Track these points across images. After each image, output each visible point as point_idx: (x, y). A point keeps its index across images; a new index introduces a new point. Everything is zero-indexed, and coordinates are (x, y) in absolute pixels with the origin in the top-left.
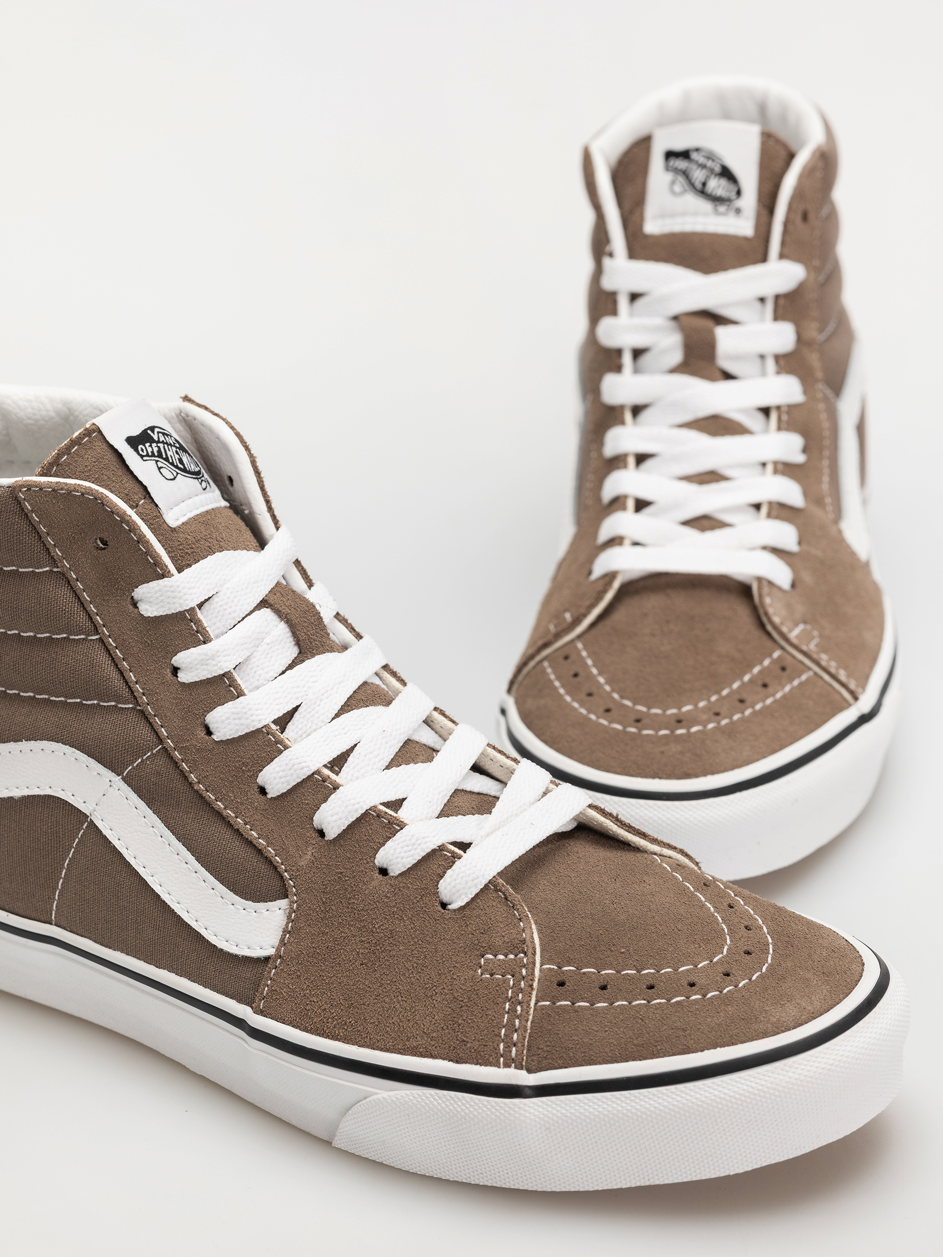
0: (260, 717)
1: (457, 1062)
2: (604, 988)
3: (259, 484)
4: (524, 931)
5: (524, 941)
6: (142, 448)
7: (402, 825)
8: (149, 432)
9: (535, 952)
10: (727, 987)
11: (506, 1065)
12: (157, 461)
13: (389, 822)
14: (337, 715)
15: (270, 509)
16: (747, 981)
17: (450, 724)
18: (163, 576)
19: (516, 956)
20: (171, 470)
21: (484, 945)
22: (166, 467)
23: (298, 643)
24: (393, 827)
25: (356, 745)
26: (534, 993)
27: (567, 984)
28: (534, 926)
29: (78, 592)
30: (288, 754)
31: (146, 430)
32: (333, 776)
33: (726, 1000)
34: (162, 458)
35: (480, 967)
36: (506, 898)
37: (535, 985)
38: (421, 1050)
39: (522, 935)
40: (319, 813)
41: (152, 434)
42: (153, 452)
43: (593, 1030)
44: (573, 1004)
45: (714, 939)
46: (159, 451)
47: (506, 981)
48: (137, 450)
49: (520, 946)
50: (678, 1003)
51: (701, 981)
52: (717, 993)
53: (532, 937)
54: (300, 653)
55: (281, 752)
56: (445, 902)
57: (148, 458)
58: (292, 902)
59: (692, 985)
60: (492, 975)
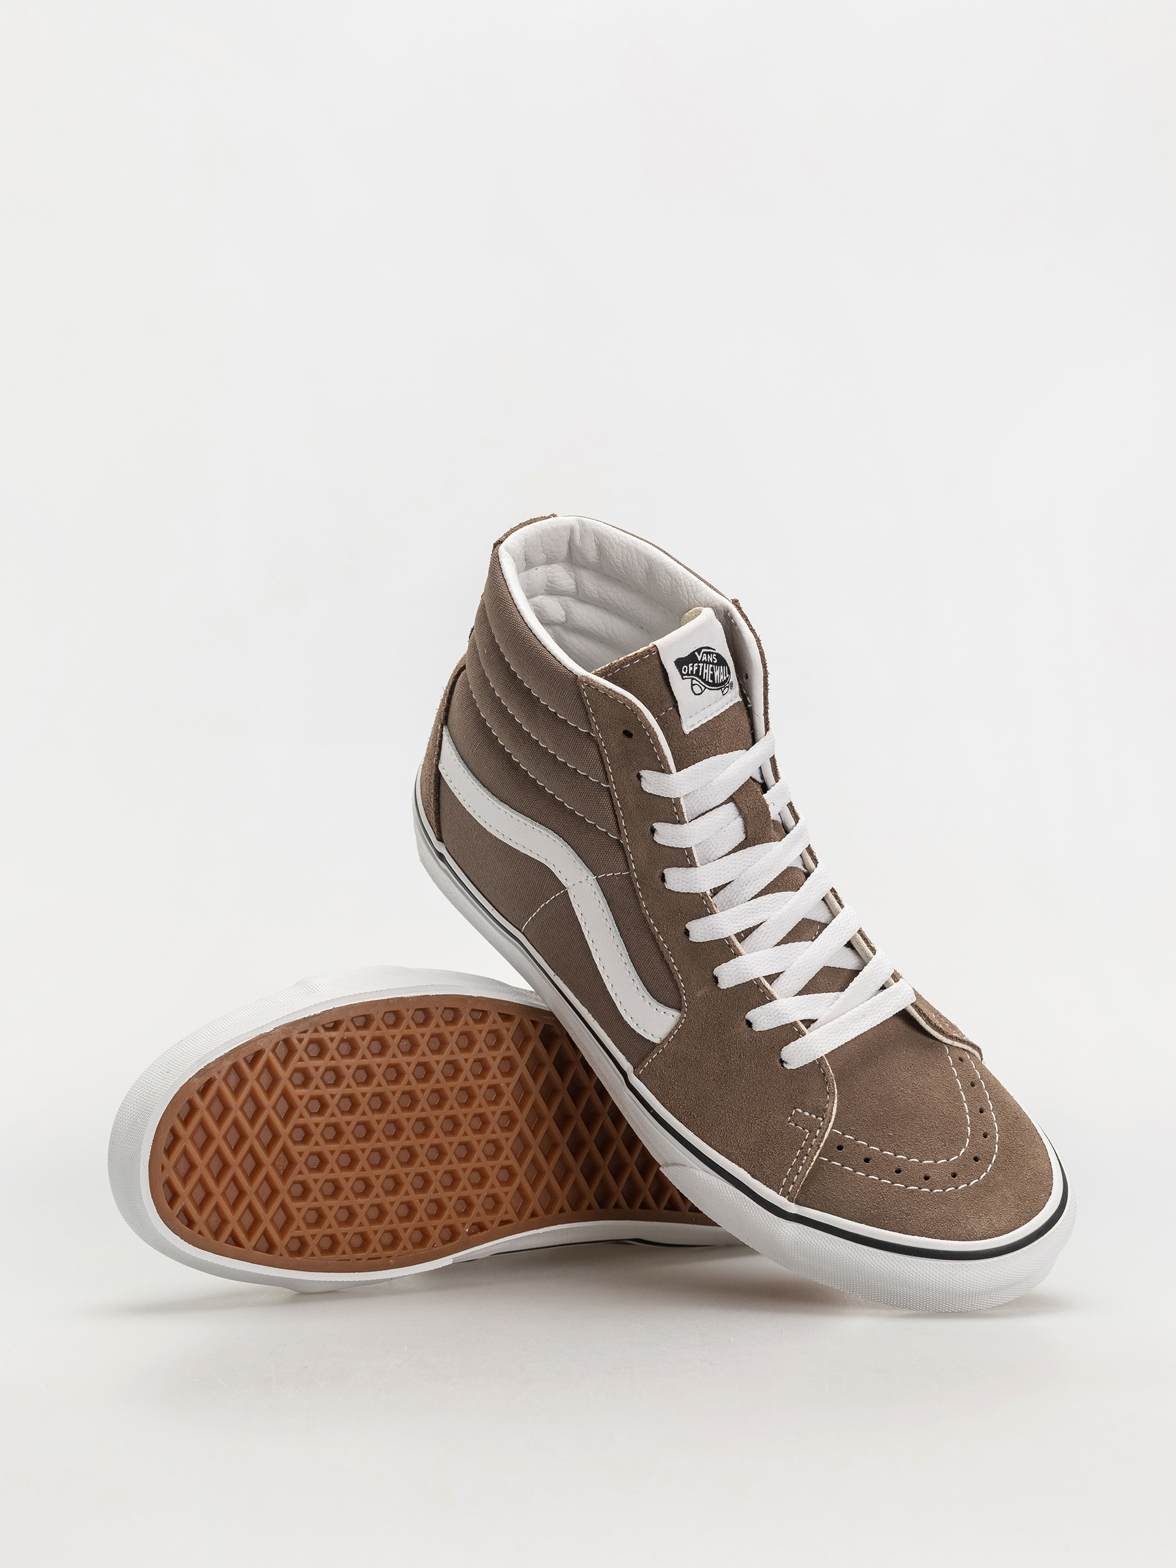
0: (701, 886)
1: (753, 1177)
2: (867, 1160)
3: (764, 694)
4: (828, 1103)
5: (825, 1110)
6: (685, 668)
7: (772, 998)
8: (696, 653)
9: (830, 1121)
10: (950, 1187)
11: (783, 1195)
12: (693, 679)
13: (764, 993)
14: (756, 897)
15: (766, 713)
16: (966, 1185)
17: (837, 905)
18: (663, 771)
19: (817, 1117)
20: (700, 685)
21: (798, 1101)
22: (698, 683)
23: (746, 833)
24: (766, 998)
25: (761, 924)
26: (819, 1151)
27: (844, 1150)
28: (836, 1101)
29: (603, 756)
30: (712, 919)
31: (694, 652)
32: (737, 943)
33: (944, 1198)
34: (698, 676)
35: (791, 1116)
36: (824, 1074)
37: (822, 1145)
38: (733, 1157)
39: (826, 1105)
40: (719, 969)
41: (698, 655)
42: (692, 671)
43: (848, 1192)
44: (843, 1166)
45: (956, 1141)
46: (698, 671)
47: (804, 1134)
48: (680, 671)
49: (822, 1111)
50: (912, 1191)
51: (934, 1177)
52: (941, 1191)
53: (832, 1109)
54: (746, 839)
55: (707, 914)
56: (783, 1059)
57: (686, 677)
58: (681, 1018)
59: (927, 1178)
60: (796, 1125)
